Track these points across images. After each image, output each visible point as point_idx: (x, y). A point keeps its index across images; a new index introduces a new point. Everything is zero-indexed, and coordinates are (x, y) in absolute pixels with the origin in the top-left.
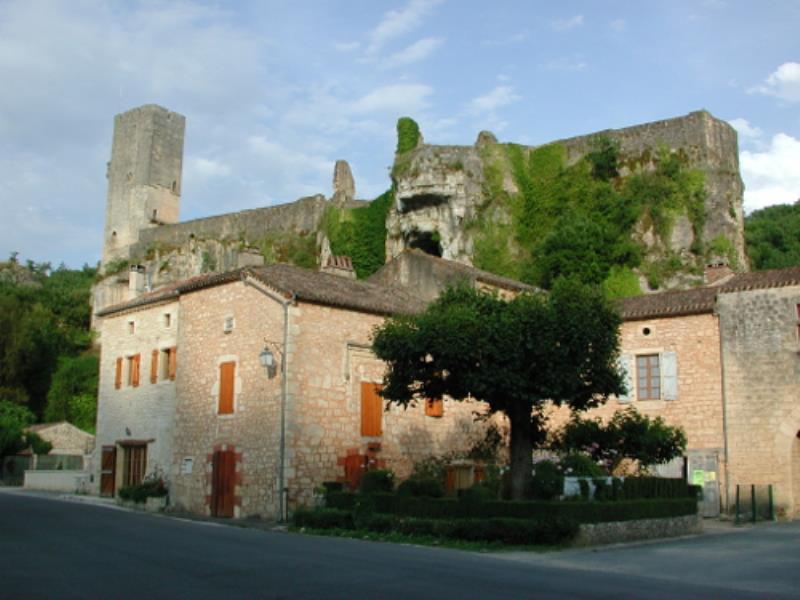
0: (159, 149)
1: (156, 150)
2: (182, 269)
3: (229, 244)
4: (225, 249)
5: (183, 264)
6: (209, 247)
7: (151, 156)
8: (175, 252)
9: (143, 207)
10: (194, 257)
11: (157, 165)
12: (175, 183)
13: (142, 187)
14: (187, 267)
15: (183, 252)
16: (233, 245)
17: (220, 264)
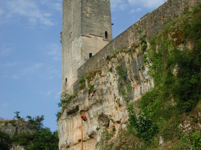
0: (89, 10)
1: (86, 10)
2: (105, 88)
3: (134, 51)
4: (132, 56)
5: (105, 83)
6: (120, 61)
7: (82, 14)
8: (97, 75)
9: (80, 52)
10: (112, 75)
11: (88, 21)
12: (106, 33)
13: (78, 38)
14: (108, 85)
15: (103, 73)
16: (137, 50)
17: (130, 72)
